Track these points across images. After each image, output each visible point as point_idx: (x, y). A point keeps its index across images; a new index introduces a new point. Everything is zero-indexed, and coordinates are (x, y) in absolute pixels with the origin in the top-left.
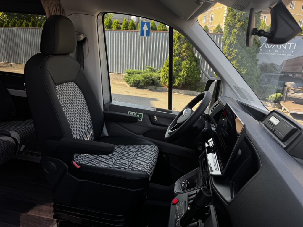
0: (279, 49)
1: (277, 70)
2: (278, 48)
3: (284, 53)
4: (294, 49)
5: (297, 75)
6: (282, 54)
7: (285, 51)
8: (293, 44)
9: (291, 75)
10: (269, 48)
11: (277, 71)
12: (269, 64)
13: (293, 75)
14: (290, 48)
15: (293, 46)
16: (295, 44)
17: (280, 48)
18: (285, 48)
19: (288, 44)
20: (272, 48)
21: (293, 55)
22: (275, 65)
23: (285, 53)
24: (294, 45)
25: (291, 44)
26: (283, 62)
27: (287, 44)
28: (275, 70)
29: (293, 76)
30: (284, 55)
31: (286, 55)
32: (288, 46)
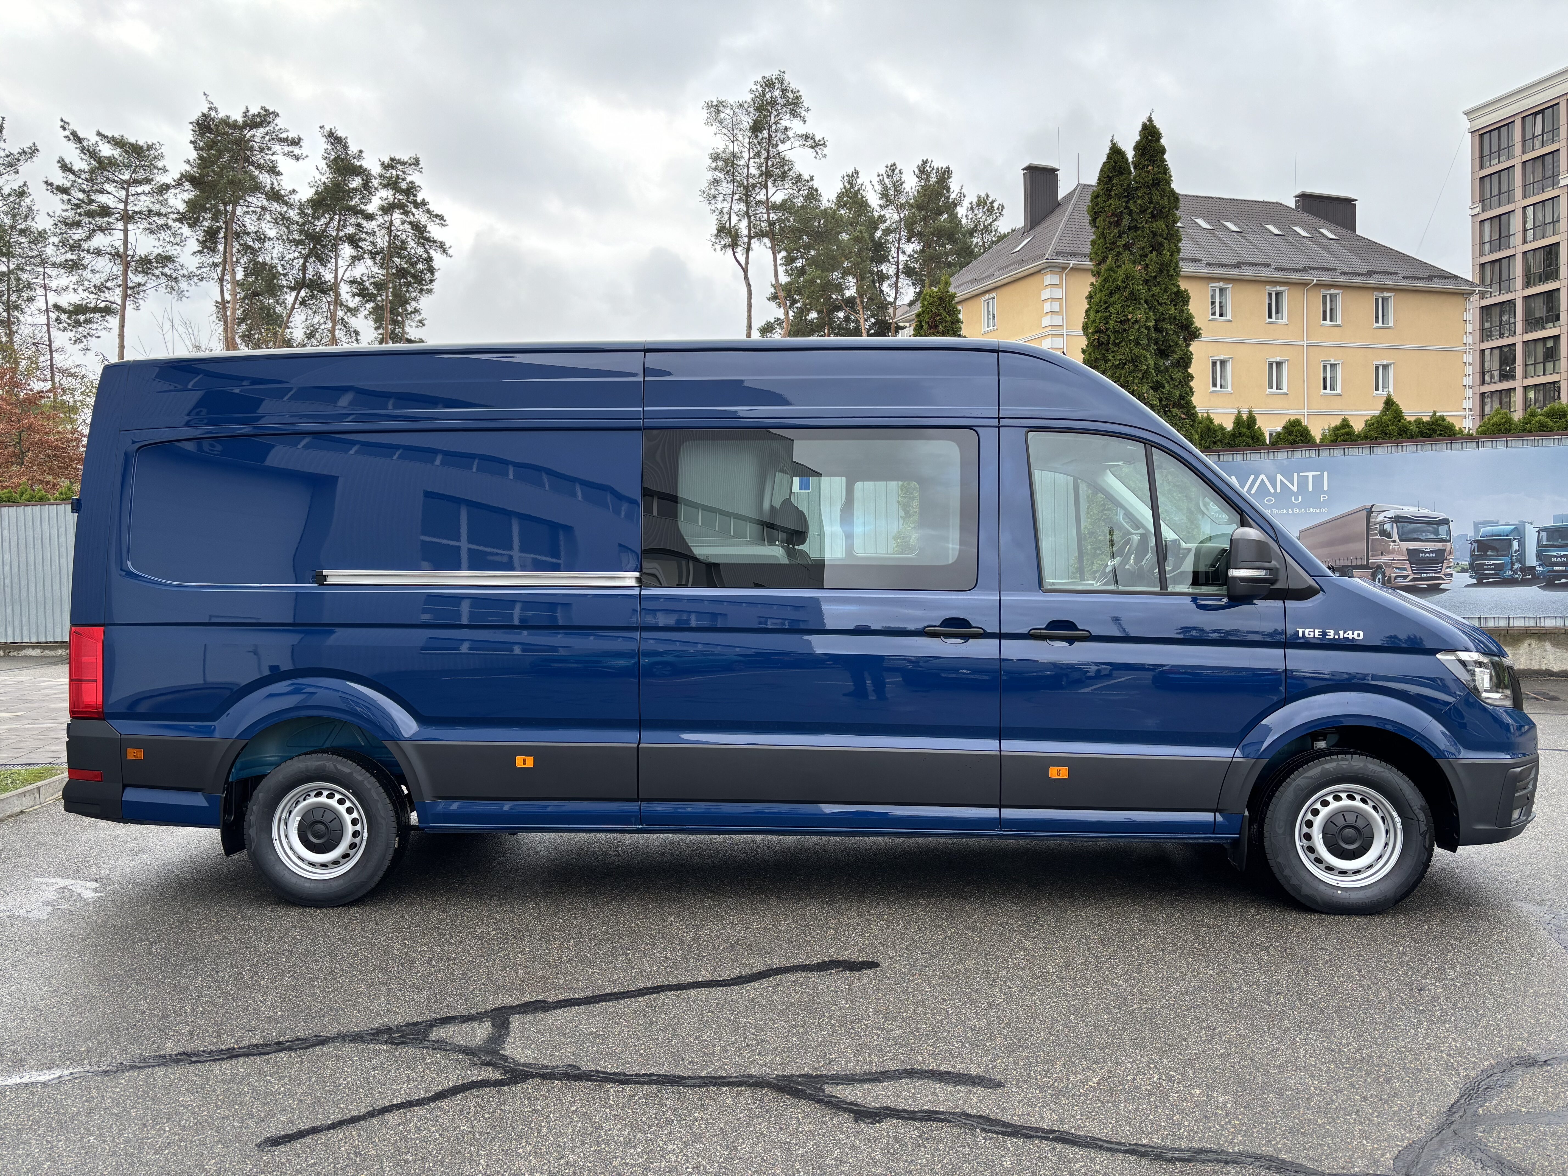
0: (1275, 494)
2: (1272, 491)
3: (1294, 506)
4: (1326, 488)
6: (1290, 511)
7: (1296, 499)
8: (1319, 473)
13: (1343, 574)
14: (1310, 489)
15: (1318, 480)
16: (1326, 474)
17: (1279, 490)
18: (1295, 489)
19: (1302, 474)
20: (1253, 491)
21: (1326, 510)
23: (1299, 506)
24: (1322, 476)
25: (1310, 474)
27: (1298, 475)
30: (1296, 511)
31: (1303, 511)
32: (1303, 483)
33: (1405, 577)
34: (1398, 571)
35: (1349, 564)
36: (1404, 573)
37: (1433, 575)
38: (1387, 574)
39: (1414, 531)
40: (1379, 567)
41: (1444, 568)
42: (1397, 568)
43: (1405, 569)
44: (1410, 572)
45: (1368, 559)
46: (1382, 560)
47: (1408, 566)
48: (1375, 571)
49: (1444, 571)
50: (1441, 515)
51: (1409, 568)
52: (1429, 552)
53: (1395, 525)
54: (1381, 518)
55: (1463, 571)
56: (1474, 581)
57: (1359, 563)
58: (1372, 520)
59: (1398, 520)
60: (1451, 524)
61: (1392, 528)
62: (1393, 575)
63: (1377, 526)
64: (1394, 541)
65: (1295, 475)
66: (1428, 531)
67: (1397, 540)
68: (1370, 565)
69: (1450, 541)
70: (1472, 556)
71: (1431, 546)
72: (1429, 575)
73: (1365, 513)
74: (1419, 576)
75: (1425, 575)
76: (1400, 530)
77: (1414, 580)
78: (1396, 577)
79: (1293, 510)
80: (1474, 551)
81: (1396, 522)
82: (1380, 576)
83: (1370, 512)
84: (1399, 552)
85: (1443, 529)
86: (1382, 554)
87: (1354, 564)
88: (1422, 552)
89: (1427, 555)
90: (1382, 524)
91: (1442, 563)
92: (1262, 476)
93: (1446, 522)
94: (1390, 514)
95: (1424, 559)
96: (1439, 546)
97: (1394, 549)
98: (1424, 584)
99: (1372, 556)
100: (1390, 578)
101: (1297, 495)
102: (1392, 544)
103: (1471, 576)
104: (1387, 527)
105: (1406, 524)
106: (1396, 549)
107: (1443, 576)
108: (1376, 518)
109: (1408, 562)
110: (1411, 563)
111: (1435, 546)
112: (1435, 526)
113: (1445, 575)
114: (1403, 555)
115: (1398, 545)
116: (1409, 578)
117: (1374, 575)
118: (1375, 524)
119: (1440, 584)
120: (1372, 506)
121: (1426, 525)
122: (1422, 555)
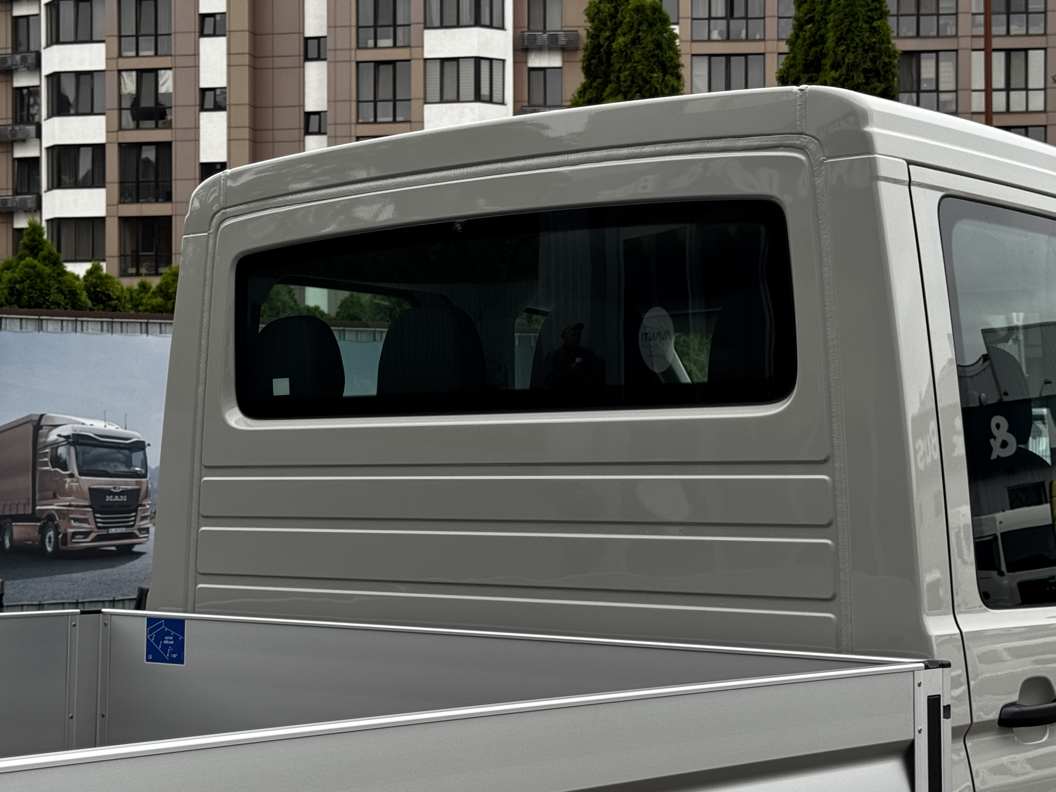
33: (86, 534)
34: (77, 524)
36: (85, 527)
37: (124, 530)
38: (61, 530)
39: (100, 459)
40: (50, 518)
41: (138, 518)
43: (85, 521)
44: (93, 526)
45: (34, 505)
46: (53, 507)
47: (90, 516)
48: (45, 524)
49: (139, 523)
50: (135, 435)
51: (91, 520)
52: (120, 494)
53: (72, 449)
54: (53, 436)
57: (21, 512)
58: (41, 440)
59: (77, 441)
60: (148, 449)
62: (71, 530)
63: (48, 450)
66: (118, 460)
67: (76, 473)
68: (38, 515)
69: (145, 476)
71: (122, 484)
72: (119, 530)
73: (30, 428)
74: (104, 532)
75: (113, 531)
76: (81, 457)
77: (99, 538)
78: (74, 534)
81: (74, 444)
82: (51, 533)
83: (37, 426)
84: (78, 493)
85: (137, 457)
86: (55, 497)
87: (14, 512)
88: (109, 492)
90: (55, 446)
91: (136, 511)
93: (141, 446)
94: (66, 430)
95: (112, 504)
96: (129, 484)
97: (71, 487)
98: (111, 546)
99: (42, 499)
100: (65, 535)
102: (68, 480)
104: (62, 451)
105: (88, 448)
106: (75, 489)
107: (137, 532)
108: (47, 436)
109: (90, 509)
110: (95, 512)
111: (126, 483)
112: (126, 452)
113: (140, 530)
114: (84, 498)
115: (77, 482)
116: (93, 536)
117: (43, 531)
118: (45, 447)
119: (133, 545)
120: (42, 416)
121: (114, 450)
122: (109, 498)
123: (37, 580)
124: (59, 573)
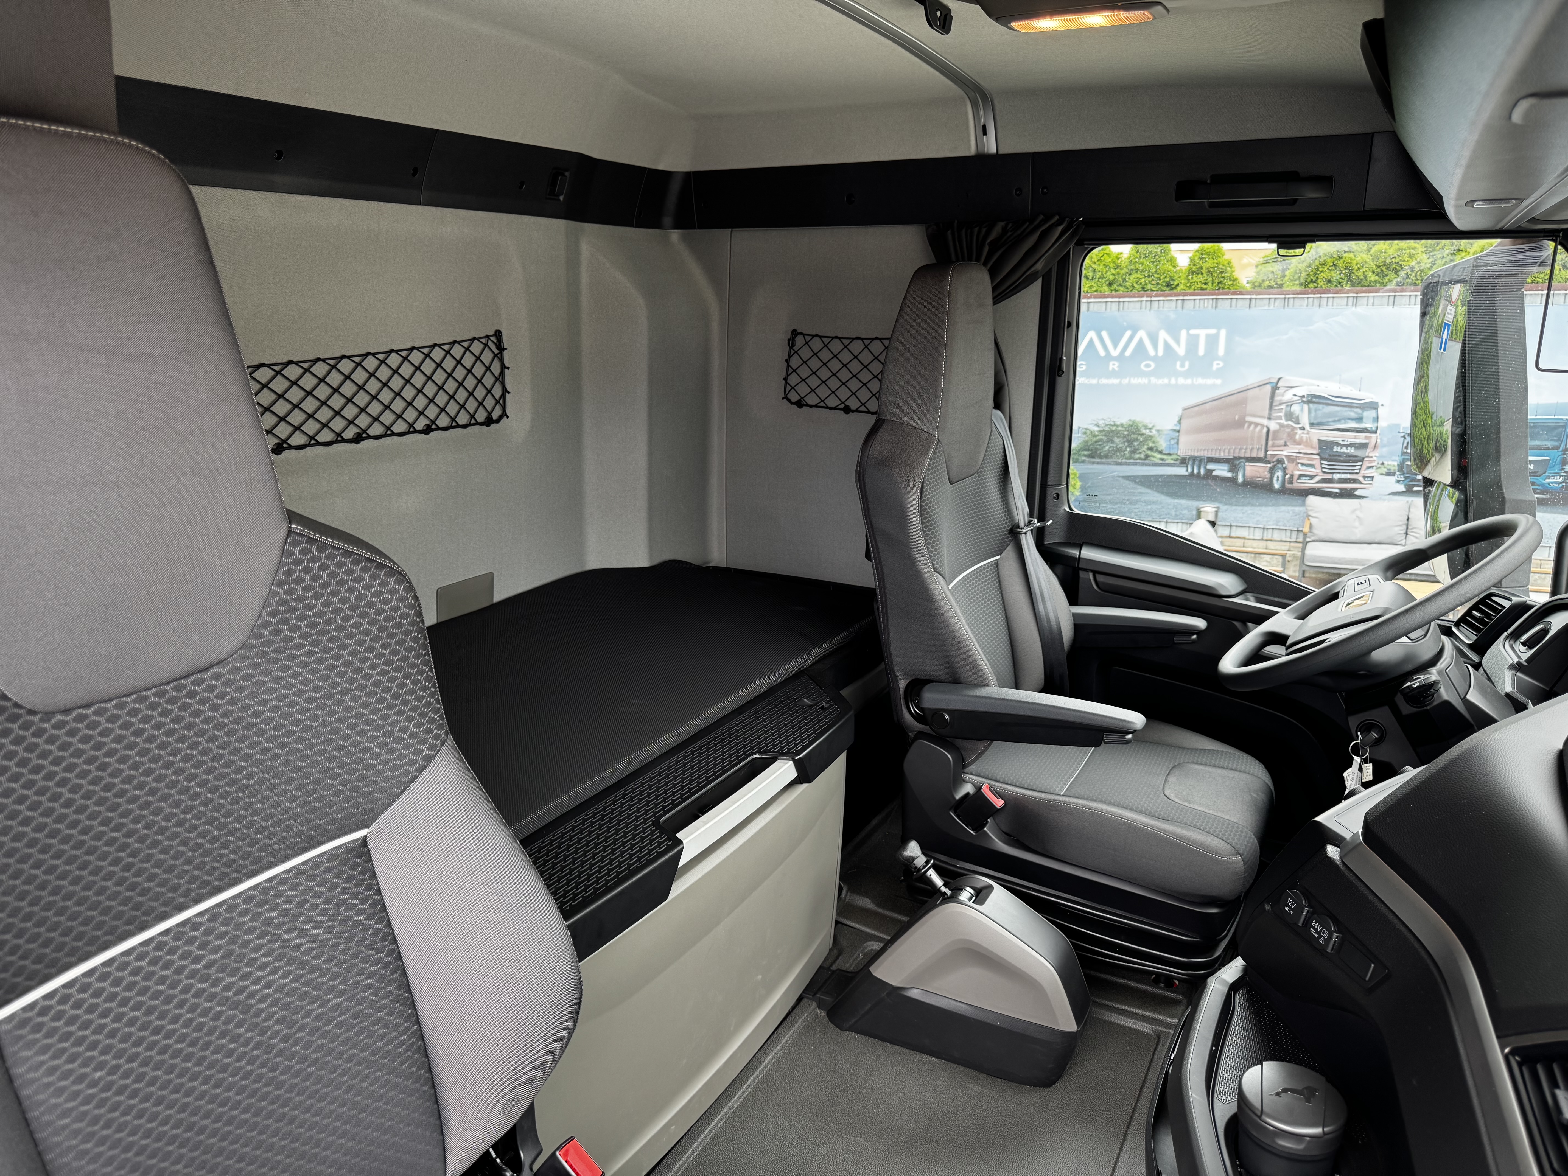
0: (1155, 359)
1: (1161, 452)
2: (1152, 352)
3: (1178, 374)
4: (1222, 352)
5: (1252, 470)
6: (1173, 381)
7: (1182, 366)
8: (1213, 331)
9: (1222, 471)
10: (1115, 353)
11: (1159, 456)
12: (1122, 425)
13: (1234, 468)
14: (1201, 352)
15: (1212, 341)
16: (1223, 333)
17: (1161, 353)
18: (1181, 351)
19: (1192, 332)
20: (1128, 353)
21: (1218, 382)
22: (1146, 427)
23: (1185, 375)
24: (1218, 335)
25: (1202, 333)
26: (1180, 412)
27: (1188, 333)
28: (1151, 449)
29: (1230, 475)
30: (1181, 381)
31: (1189, 381)
32: (1193, 342)
33: (1312, 477)
34: (1304, 468)
35: (1242, 455)
36: (1311, 471)
37: (1348, 476)
38: (1289, 471)
39: (1330, 416)
40: (1280, 461)
41: (1364, 467)
42: (1302, 464)
43: (1312, 466)
44: (1319, 471)
45: (1266, 451)
46: (1283, 453)
47: (1317, 463)
48: (1274, 466)
49: (1364, 472)
50: (1368, 396)
51: (1318, 465)
52: (1347, 446)
53: (1306, 406)
54: (1288, 396)
55: (1389, 474)
56: (1401, 488)
57: (1254, 455)
58: (1277, 398)
59: (1312, 400)
60: (1380, 410)
61: (1302, 410)
62: (1297, 473)
63: (1283, 407)
64: (1303, 429)
65: (1184, 333)
66: (1349, 418)
67: (1307, 427)
68: (1268, 458)
69: (1376, 432)
70: (1404, 453)
71: (1351, 438)
72: (1344, 476)
73: (1269, 388)
74: (1329, 476)
75: (1337, 476)
76: (1313, 415)
77: (1324, 481)
78: (1300, 476)
79: (1176, 380)
80: (1406, 448)
81: (1308, 402)
82: (1279, 474)
83: (1275, 388)
84: (1308, 444)
85: (1369, 414)
86: (1285, 445)
87: (1248, 455)
88: (1338, 444)
89: (1344, 450)
90: (1290, 404)
91: (1363, 461)
92: (1141, 334)
93: (1374, 406)
94: (1302, 391)
95: (1339, 454)
96: (1361, 438)
97: (1301, 438)
98: (1335, 488)
99: (1273, 446)
100: (1292, 476)
101: (1183, 360)
102: (1299, 432)
103: (1398, 481)
104: (1296, 408)
105: (1320, 406)
106: (1304, 439)
107: (1361, 479)
108: (1283, 395)
109: (1318, 457)
110: (1322, 459)
111: (1355, 438)
112: (1359, 411)
113: (1364, 477)
114: (1312, 447)
115: (1308, 434)
116: (1317, 479)
117: (1272, 471)
118: (1281, 404)
119: (1356, 489)
120: (1279, 379)
121: (1347, 409)
122: (1336, 449)
123: (1263, 508)
124: (1284, 505)
